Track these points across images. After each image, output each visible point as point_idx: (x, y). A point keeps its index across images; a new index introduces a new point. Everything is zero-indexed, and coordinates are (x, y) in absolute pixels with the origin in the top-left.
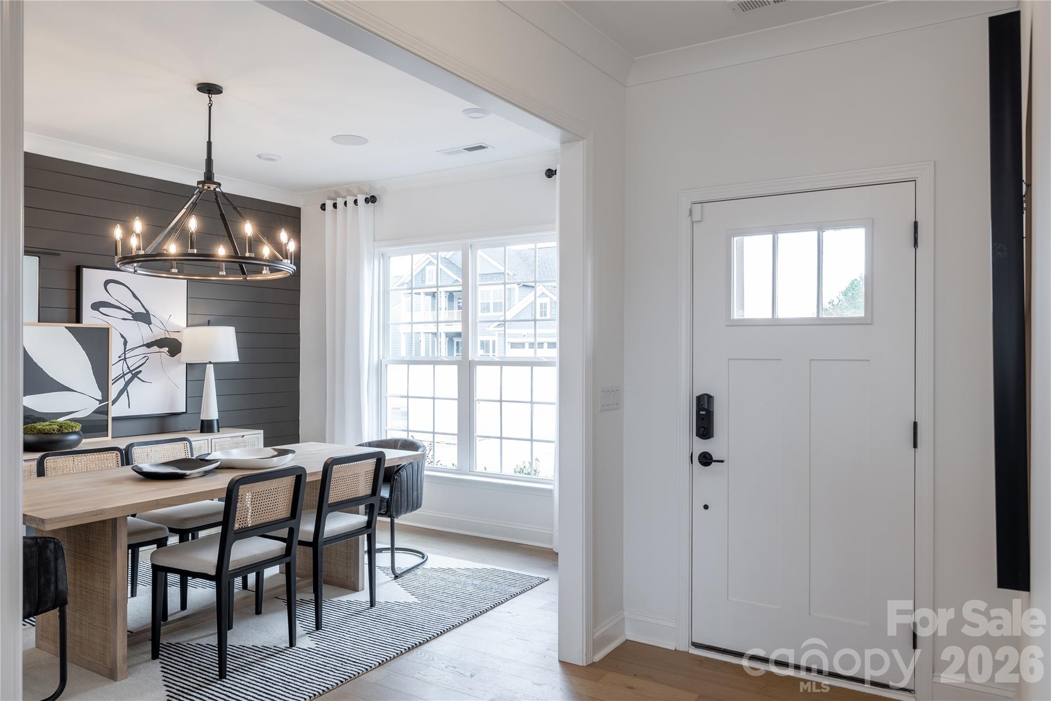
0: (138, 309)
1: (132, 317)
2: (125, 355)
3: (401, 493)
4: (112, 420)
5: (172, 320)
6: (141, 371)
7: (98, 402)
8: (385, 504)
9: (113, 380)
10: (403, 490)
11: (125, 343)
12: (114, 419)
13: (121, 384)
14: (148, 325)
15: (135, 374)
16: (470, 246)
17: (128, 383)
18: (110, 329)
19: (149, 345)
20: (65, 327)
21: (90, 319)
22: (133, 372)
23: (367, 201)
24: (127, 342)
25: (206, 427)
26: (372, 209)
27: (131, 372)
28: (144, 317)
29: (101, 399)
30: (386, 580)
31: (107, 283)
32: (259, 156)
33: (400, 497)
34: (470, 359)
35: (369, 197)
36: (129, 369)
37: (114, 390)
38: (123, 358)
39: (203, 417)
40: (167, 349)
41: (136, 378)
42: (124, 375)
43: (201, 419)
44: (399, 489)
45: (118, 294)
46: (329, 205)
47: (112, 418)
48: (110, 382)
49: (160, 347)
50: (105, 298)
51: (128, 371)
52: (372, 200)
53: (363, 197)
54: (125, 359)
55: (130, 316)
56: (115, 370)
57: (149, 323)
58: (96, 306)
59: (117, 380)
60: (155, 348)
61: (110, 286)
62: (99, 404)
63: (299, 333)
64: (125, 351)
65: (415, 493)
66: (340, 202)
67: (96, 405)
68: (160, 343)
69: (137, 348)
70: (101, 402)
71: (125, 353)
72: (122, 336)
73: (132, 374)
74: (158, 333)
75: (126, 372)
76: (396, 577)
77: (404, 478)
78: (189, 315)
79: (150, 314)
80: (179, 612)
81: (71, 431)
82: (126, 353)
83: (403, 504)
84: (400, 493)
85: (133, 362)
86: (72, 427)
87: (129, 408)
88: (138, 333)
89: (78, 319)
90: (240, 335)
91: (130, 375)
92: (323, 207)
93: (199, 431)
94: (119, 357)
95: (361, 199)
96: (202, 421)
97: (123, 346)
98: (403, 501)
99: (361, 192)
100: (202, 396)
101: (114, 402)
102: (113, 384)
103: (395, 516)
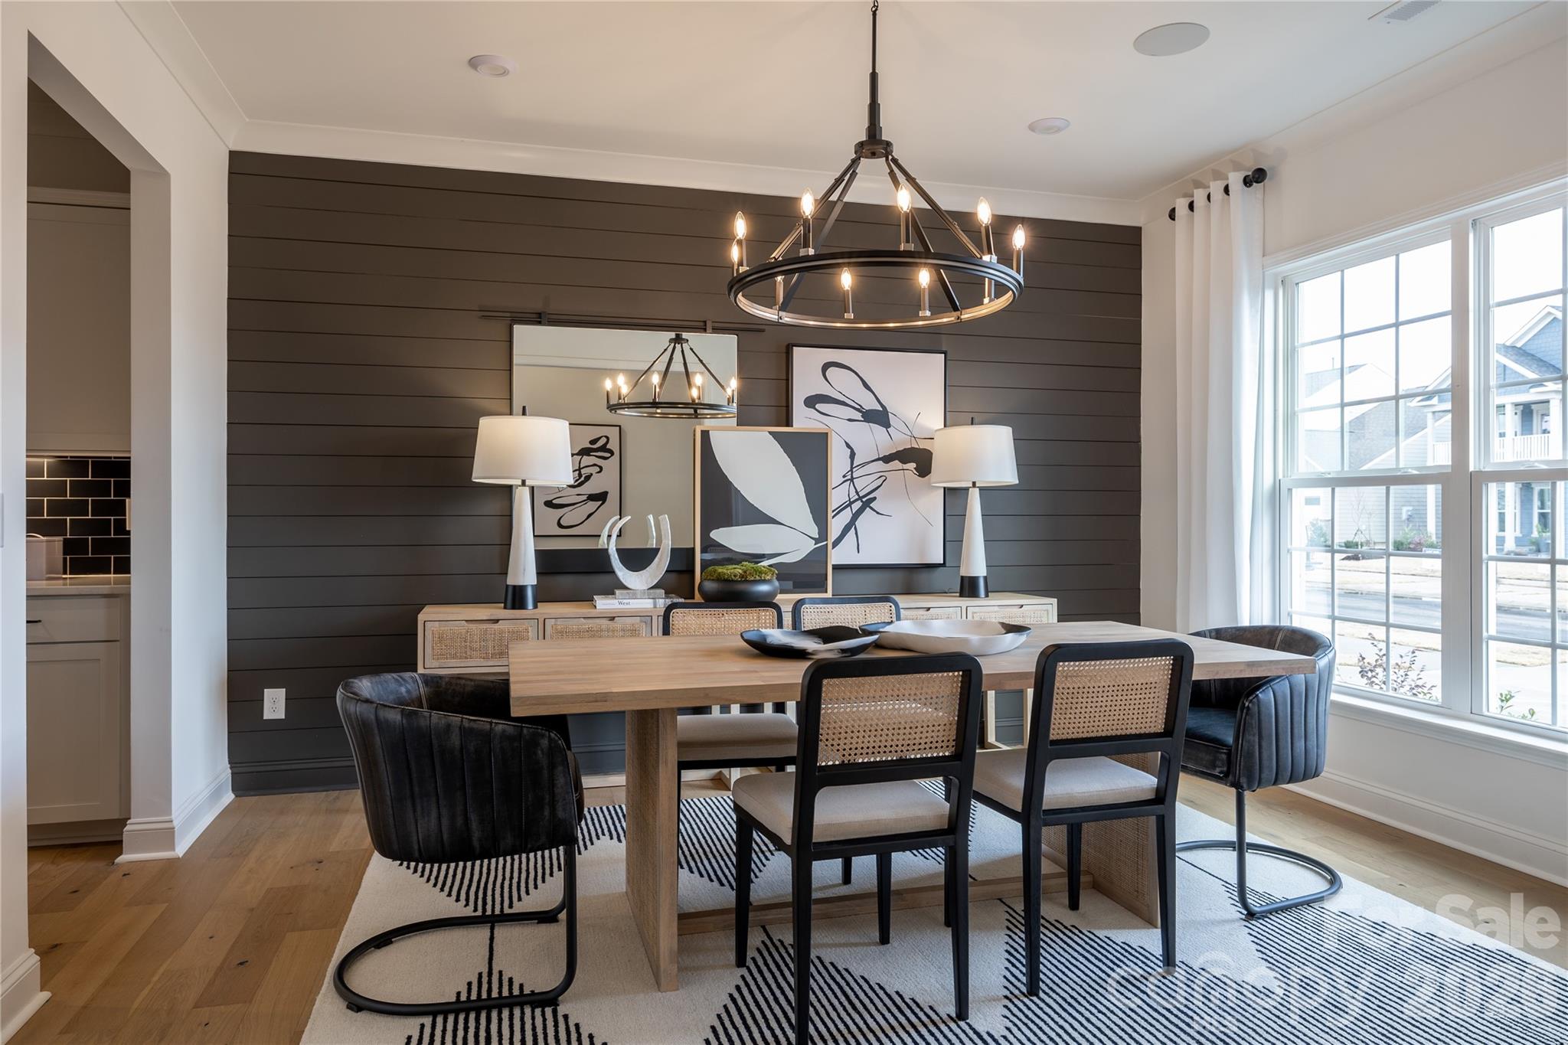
0: (870, 404)
1: (862, 416)
2: (852, 473)
3: (1260, 737)
4: (833, 569)
5: (921, 420)
6: (875, 498)
7: (814, 542)
8: (1224, 757)
9: (833, 511)
10: (1264, 733)
11: (853, 455)
12: (836, 568)
13: (846, 516)
14: (885, 429)
15: (867, 502)
16: (1470, 222)
17: (856, 516)
18: (829, 435)
19: (887, 459)
20: (769, 432)
21: (804, 420)
22: (864, 500)
23: (1247, 182)
24: (855, 454)
25: (969, 588)
26: (1260, 196)
27: (860, 498)
28: (879, 417)
29: (817, 537)
30: (1228, 916)
31: (826, 367)
32: (1032, 128)
33: (1257, 747)
34: (1471, 469)
35: (1250, 173)
36: (858, 495)
37: (836, 526)
38: (849, 477)
39: (963, 572)
40: (914, 465)
41: (868, 508)
42: (851, 503)
43: (961, 574)
44: (1256, 731)
45: (842, 383)
46: (1181, 205)
47: (833, 565)
48: (830, 514)
49: (904, 462)
50: (824, 389)
51: (857, 497)
52: (1256, 177)
53: (1240, 176)
54: (852, 479)
55: (858, 416)
56: (837, 496)
57: (886, 425)
58: (811, 402)
59: (840, 510)
60: (896, 464)
61: (831, 371)
62: (815, 544)
63: (1140, 441)
64: (852, 468)
65: (1300, 745)
66: (1199, 196)
67: (811, 546)
68: (902, 456)
69: (868, 463)
70: (817, 541)
71: (851, 470)
72: (848, 446)
73: (862, 501)
74: (897, 439)
75: (854, 498)
76: (1251, 915)
77: (1269, 709)
78: (948, 413)
79: (888, 412)
80: (839, 885)
81: (758, 578)
82: (854, 470)
83: (1265, 763)
84: (1257, 740)
85: (863, 484)
86: (760, 572)
87: (858, 552)
88: (871, 440)
89: (788, 423)
90: (1020, 441)
91: (858, 504)
92: (1172, 215)
93: (958, 594)
94: (844, 476)
95: (1235, 179)
96: (962, 577)
97: (849, 460)
98: (1265, 755)
99: (1237, 167)
100: (962, 541)
101: (836, 544)
102: (833, 517)
103: (1245, 786)
